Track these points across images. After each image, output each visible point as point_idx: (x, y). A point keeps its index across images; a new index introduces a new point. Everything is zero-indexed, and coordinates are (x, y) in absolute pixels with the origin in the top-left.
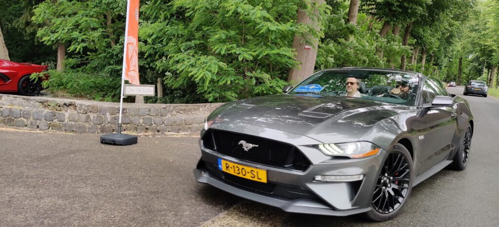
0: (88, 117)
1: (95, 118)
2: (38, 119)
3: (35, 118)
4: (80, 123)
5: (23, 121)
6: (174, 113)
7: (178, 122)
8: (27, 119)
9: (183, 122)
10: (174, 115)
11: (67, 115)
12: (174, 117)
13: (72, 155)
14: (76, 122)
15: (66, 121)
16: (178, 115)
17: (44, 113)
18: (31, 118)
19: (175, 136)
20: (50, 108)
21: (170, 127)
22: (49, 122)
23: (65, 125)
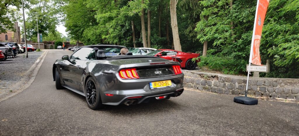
0: (225, 84)
1: (229, 85)
2: (198, 84)
3: (197, 83)
4: (220, 88)
5: (191, 85)
6: (283, 84)
7: (286, 91)
8: (193, 84)
9: (290, 91)
10: (282, 86)
11: (213, 82)
12: (283, 87)
13: (219, 108)
14: (218, 87)
15: (212, 86)
16: (286, 86)
17: (201, 81)
18: (195, 83)
19: (284, 101)
20: (204, 78)
21: (280, 94)
22: (203, 86)
23: (211, 88)
